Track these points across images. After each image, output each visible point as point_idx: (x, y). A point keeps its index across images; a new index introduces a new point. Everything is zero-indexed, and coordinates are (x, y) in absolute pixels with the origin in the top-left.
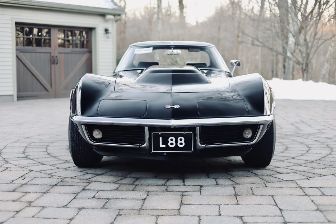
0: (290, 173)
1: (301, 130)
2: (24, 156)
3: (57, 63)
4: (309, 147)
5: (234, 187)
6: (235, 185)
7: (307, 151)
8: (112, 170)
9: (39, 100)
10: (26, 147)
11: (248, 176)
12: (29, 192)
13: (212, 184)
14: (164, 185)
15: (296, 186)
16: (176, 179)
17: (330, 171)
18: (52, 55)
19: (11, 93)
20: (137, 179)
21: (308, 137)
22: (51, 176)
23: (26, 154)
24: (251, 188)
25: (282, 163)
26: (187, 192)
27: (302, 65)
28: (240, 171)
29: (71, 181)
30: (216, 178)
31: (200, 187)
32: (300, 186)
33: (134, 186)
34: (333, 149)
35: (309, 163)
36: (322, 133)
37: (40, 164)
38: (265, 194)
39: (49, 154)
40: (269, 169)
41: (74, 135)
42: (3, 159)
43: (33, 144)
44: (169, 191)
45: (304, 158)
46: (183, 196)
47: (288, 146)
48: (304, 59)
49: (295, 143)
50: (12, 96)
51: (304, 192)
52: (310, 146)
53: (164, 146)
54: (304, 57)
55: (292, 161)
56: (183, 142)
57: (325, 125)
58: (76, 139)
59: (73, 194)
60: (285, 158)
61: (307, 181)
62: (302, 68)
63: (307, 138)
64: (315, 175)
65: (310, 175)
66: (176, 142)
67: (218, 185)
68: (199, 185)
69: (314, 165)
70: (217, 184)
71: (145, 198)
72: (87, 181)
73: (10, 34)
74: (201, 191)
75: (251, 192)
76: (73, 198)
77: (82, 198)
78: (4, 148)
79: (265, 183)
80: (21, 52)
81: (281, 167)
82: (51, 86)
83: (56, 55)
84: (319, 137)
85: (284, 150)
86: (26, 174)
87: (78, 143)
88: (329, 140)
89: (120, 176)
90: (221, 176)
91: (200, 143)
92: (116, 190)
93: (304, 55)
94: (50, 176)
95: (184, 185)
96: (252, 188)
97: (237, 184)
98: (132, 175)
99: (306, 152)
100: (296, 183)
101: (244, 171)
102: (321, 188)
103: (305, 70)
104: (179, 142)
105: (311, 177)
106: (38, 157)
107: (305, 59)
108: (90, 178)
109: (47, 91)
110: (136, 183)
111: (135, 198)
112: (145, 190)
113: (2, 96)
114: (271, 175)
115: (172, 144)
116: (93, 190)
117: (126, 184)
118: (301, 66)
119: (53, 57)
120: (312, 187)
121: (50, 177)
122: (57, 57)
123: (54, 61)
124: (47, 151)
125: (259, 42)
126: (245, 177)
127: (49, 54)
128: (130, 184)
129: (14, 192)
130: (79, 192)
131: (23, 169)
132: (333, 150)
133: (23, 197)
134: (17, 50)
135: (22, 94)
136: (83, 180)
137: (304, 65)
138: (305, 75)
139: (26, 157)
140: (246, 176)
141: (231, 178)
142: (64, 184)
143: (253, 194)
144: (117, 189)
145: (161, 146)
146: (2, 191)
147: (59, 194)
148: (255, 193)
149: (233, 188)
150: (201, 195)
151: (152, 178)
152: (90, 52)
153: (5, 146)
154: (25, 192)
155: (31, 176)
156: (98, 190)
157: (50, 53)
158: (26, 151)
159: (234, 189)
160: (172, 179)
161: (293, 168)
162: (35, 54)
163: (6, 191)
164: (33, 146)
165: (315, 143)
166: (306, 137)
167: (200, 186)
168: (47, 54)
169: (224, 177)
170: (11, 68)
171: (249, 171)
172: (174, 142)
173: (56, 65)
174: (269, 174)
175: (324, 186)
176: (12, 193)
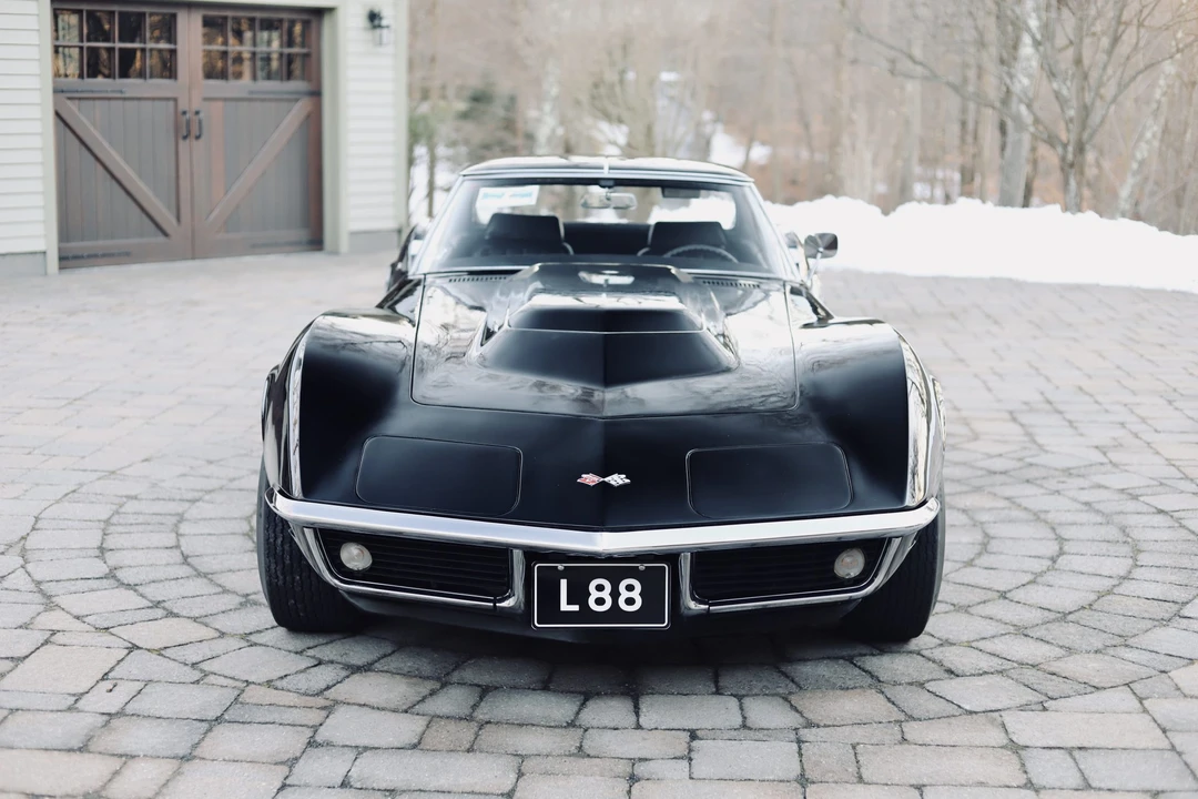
0: (986, 673)
1: (1041, 447)
2: (103, 569)
3: (198, 137)
4: (1061, 540)
5: (799, 742)
6: (806, 734)
7: (1054, 560)
8: (400, 647)
9: (135, 268)
10: (107, 522)
11: (848, 688)
12: (134, 754)
13: (727, 724)
14: (571, 725)
15: (1001, 739)
16: (613, 695)
17: (1119, 665)
18: (183, 106)
19: (38, 245)
20: (485, 691)
21: (1061, 486)
22: (201, 674)
23: (112, 559)
24: (854, 748)
25: (963, 617)
26: (646, 760)
27: (1065, 146)
28: (823, 658)
29: (267, 700)
30: (744, 692)
31: (688, 739)
32: (1015, 739)
33: (474, 726)
34: (1140, 551)
35: (1054, 620)
36: (1109, 467)
37: (159, 613)
38: (896, 781)
39: (185, 559)
40: (919, 654)
41: (276, 539)
42: (32, 586)
43: (130, 507)
44: (588, 756)
45: (1038, 595)
46: (633, 779)
47: (992, 531)
48: (1071, 126)
49: (1015, 513)
50: (40, 257)
51: (1026, 772)
52: (1066, 533)
53: (576, 608)
54: (1071, 120)
55: (999, 609)
56: (636, 595)
57: (1123, 425)
58: (283, 550)
59: (276, 764)
60: (977, 596)
61: (1039, 718)
62: (1063, 159)
63: (1058, 492)
64: (1066, 687)
65: (1052, 686)
66: (615, 594)
67: (750, 729)
68: (684, 730)
69: (1069, 633)
70: (744, 726)
71: (510, 787)
72: (320, 701)
73: (34, 38)
74: (691, 759)
75: (852, 769)
76: (278, 785)
77: (307, 785)
78: (34, 529)
79: (899, 722)
80: (69, 98)
81: (960, 644)
82: (178, 218)
83: (195, 107)
84: (1100, 486)
85: (977, 549)
86: (119, 662)
87: (288, 562)
88: (1131, 506)
89: (428, 678)
90: (760, 685)
91: (693, 599)
92: (414, 747)
93: (1072, 113)
94: (196, 675)
95: (639, 727)
96: (860, 748)
97: (810, 725)
98: (469, 674)
99: (1050, 563)
100: (1004, 725)
101: (836, 658)
102: (1082, 753)
103: (1072, 165)
104: (624, 594)
105: (1055, 695)
106: (152, 576)
107: (1074, 127)
108: (328, 688)
109: (166, 234)
110: (481, 715)
111: (477, 789)
112: (511, 750)
113: (7, 258)
114: (921, 685)
115: (600, 601)
116: (344, 746)
117: (448, 718)
118: (1060, 150)
119: (184, 113)
120: (1051, 748)
121: (197, 682)
122: (197, 113)
123: (187, 129)
124: (178, 547)
125: (915, 61)
126: (839, 692)
127: (171, 103)
128: (461, 719)
129: (86, 755)
130: (298, 755)
131: (106, 639)
132: (1140, 557)
133: (118, 778)
134: (56, 91)
135: (75, 246)
136: (306, 694)
137: (1070, 149)
138: (1073, 183)
139: (111, 575)
140: (842, 688)
141: (790, 693)
142: (247, 718)
143: (860, 779)
144: (419, 743)
145: (564, 607)
146: (46, 750)
147: (233, 766)
148: (866, 775)
149: (795, 746)
150: (691, 778)
151: (534, 690)
152: (316, 94)
153: (37, 519)
154: (121, 756)
155: (136, 673)
156: (357, 747)
157: (175, 100)
158: (109, 544)
159: (800, 748)
160: (598, 694)
161: (998, 646)
162: (120, 103)
163: (60, 750)
164: (131, 519)
165: (1085, 517)
166: (1052, 484)
167: (689, 730)
168: (164, 103)
169: (767, 688)
170: (37, 157)
171: (850, 660)
172: (606, 595)
173: (195, 143)
174: (916, 676)
175: (1091, 745)
176: (76, 757)
